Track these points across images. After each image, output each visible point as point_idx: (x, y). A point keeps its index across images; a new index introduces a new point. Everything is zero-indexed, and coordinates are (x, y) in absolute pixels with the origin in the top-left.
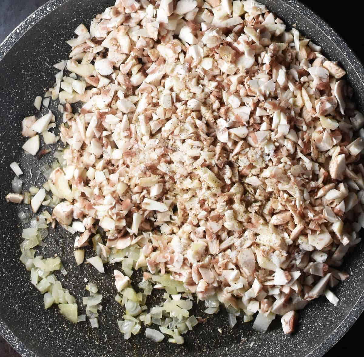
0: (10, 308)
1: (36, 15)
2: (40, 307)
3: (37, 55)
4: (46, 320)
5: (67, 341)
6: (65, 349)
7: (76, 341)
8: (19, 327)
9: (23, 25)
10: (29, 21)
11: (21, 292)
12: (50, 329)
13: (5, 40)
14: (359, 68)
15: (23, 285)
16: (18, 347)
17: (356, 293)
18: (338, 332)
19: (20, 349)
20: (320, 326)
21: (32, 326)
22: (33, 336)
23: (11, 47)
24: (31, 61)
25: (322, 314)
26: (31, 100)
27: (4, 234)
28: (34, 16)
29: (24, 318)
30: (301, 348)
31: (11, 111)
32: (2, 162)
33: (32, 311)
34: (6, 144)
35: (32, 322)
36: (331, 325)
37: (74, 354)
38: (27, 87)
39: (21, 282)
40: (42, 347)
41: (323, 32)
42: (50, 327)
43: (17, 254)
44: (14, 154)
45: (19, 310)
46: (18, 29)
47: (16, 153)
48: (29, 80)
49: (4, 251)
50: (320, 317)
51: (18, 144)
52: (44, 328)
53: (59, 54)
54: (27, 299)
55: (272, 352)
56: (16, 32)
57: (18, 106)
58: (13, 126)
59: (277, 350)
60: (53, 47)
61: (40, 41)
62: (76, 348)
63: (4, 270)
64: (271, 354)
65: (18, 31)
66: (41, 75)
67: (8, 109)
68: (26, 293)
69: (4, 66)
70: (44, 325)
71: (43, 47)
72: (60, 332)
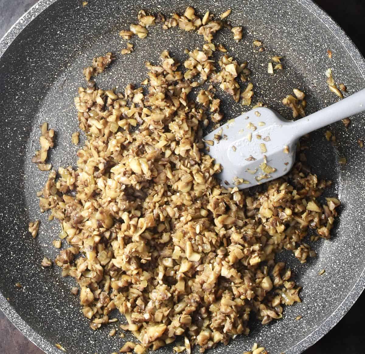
0: (18, 291)
1: (39, 5)
2: (47, 288)
3: (42, 43)
4: (54, 300)
5: (73, 321)
6: (72, 330)
7: (83, 321)
8: (26, 310)
9: (26, 16)
10: (32, 11)
11: (29, 274)
12: (57, 310)
13: (9, 31)
14: (356, 55)
15: (31, 267)
16: (25, 331)
17: (354, 275)
18: (336, 315)
19: (28, 333)
20: (319, 307)
21: (39, 308)
22: (41, 318)
23: (15, 38)
24: (35, 49)
25: (322, 294)
26: (36, 86)
27: (12, 218)
28: (37, 7)
29: (32, 300)
30: (301, 328)
31: (17, 97)
32: (8, 147)
33: (40, 293)
34: (13, 129)
35: (40, 304)
36: (330, 306)
37: (80, 334)
38: (33, 73)
39: (29, 264)
40: (49, 328)
41: (321, 20)
42: (57, 309)
43: (24, 237)
44: (20, 139)
45: (26, 292)
46: (22, 19)
47: (22, 138)
48: (35, 66)
49: (12, 234)
50: (320, 297)
51: (24, 129)
52: (51, 309)
53: (63, 41)
54: (34, 280)
55: (273, 331)
56: (19, 23)
57: (23, 93)
58: (19, 112)
59: (278, 329)
60: (57, 34)
61: (44, 29)
62: (82, 329)
63: (12, 253)
64: (272, 333)
65: (22, 22)
66: (46, 61)
67: (14, 95)
68: (33, 275)
69: (8, 56)
70: (51, 306)
71: (47, 35)
72: (67, 313)
